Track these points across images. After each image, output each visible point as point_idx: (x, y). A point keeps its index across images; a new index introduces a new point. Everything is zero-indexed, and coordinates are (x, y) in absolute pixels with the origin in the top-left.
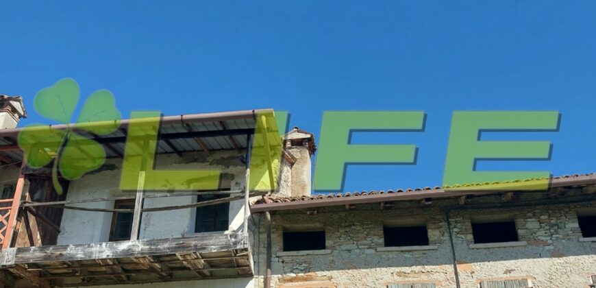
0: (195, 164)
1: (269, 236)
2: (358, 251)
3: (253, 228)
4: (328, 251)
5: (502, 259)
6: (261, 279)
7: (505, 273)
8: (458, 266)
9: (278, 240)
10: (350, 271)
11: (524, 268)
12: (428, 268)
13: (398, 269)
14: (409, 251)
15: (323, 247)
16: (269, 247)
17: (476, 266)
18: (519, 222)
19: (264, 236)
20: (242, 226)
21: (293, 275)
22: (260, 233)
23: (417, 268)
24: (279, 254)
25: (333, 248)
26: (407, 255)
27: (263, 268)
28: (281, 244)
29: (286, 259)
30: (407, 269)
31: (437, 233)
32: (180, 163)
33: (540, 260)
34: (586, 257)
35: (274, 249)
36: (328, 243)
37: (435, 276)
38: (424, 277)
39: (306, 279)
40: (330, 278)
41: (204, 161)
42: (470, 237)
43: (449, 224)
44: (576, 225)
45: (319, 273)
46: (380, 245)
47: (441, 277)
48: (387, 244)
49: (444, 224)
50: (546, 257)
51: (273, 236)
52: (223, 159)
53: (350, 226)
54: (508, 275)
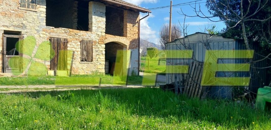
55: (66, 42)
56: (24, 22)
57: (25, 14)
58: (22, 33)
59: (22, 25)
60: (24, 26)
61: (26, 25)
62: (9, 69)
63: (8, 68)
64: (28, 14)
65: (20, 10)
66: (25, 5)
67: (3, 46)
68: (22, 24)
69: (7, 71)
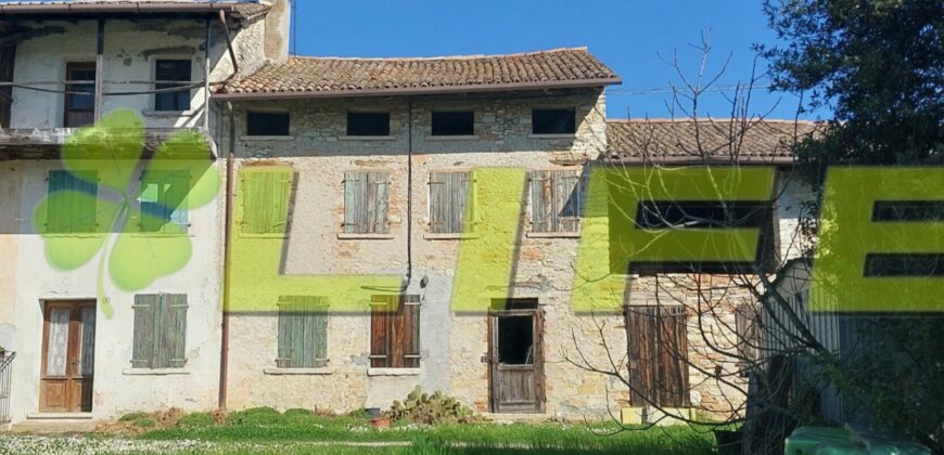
0: (153, 32)
1: (232, 120)
2: (320, 139)
3: (216, 109)
4: (291, 138)
5: (454, 152)
6: (224, 161)
7: (455, 164)
8: (412, 157)
9: (241, 123)
10: (311, 158)
11: (473, 161)
12: (385, 157)
13: (356, 158)
14: (368, 141)
15: (286, 133)
16: (232, 131)
17: (429, 158)
18: (477, 115)
19: (227, 119)
20: (203, 106)
21: (256, 159)
22: (223, 115)
23: (374, 158)
24: (242, 138)
25: (296, 135)
26: (367, 145)
27: (226, 152)
28: (245, 128)
29: (250, 144)
30: (365, 158)
31: (398, 123)
32: (135, 30)
33: (488, 154)
34: (531, 153)
35: (238, 132)
36: (292, 129)
37: (389, 165)
38: (379, 167)
39: (267, 164)
40: (292, 164)
41: (162, 30)
42: (429, 128)
43: (411, 115)
44: (530, 121)
45: (282, 159)
46: (341, 133)
47: (395, 166)
48: (350, 133)
49: (406, 114)
50: (495, 151)
51: (235, 119)
52: (182, 29)
53: (315, 112)
54: (457, 167)
55: (679, 317)
56: (544, 272)
57: (545, 249)
58: (540, 302)
59: (540, 281)
60: (543, 283)
61: (550, 279)
62: (509, 401)
63: (505, 399)
64: (553, 247)
65: (532, 240)
66: (546, 223)
67: (490, 340)
68: (539, 276)
69: (501, 407)
